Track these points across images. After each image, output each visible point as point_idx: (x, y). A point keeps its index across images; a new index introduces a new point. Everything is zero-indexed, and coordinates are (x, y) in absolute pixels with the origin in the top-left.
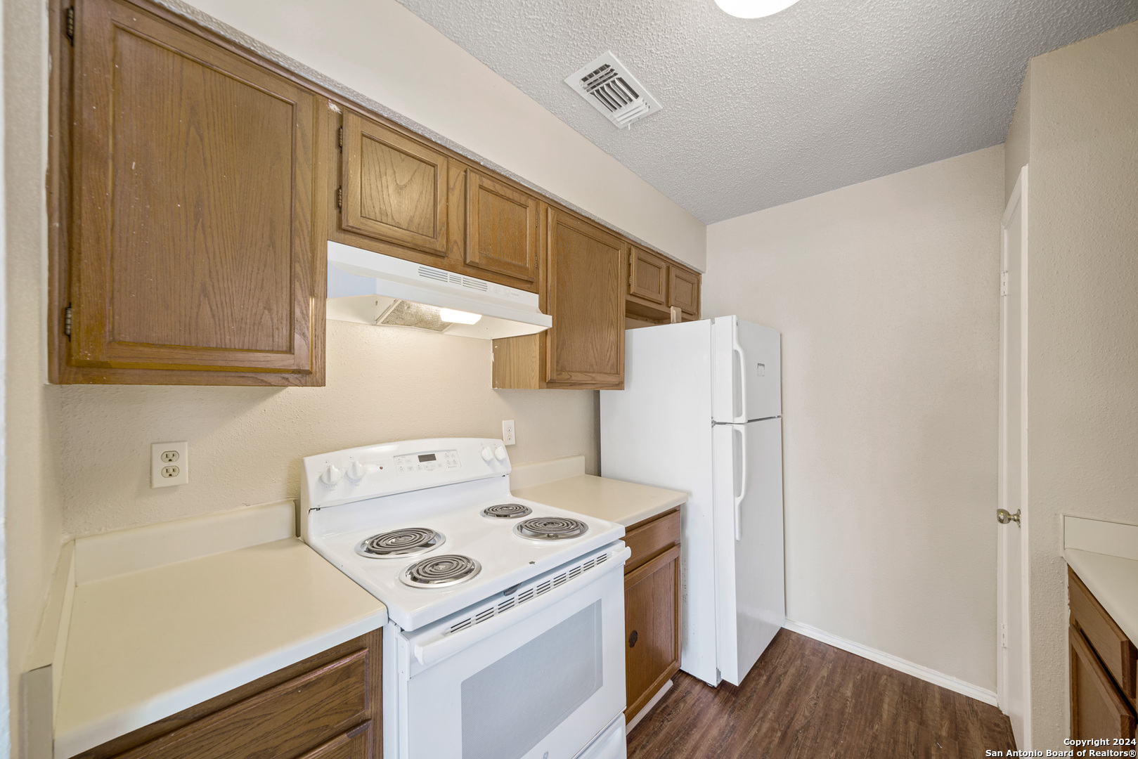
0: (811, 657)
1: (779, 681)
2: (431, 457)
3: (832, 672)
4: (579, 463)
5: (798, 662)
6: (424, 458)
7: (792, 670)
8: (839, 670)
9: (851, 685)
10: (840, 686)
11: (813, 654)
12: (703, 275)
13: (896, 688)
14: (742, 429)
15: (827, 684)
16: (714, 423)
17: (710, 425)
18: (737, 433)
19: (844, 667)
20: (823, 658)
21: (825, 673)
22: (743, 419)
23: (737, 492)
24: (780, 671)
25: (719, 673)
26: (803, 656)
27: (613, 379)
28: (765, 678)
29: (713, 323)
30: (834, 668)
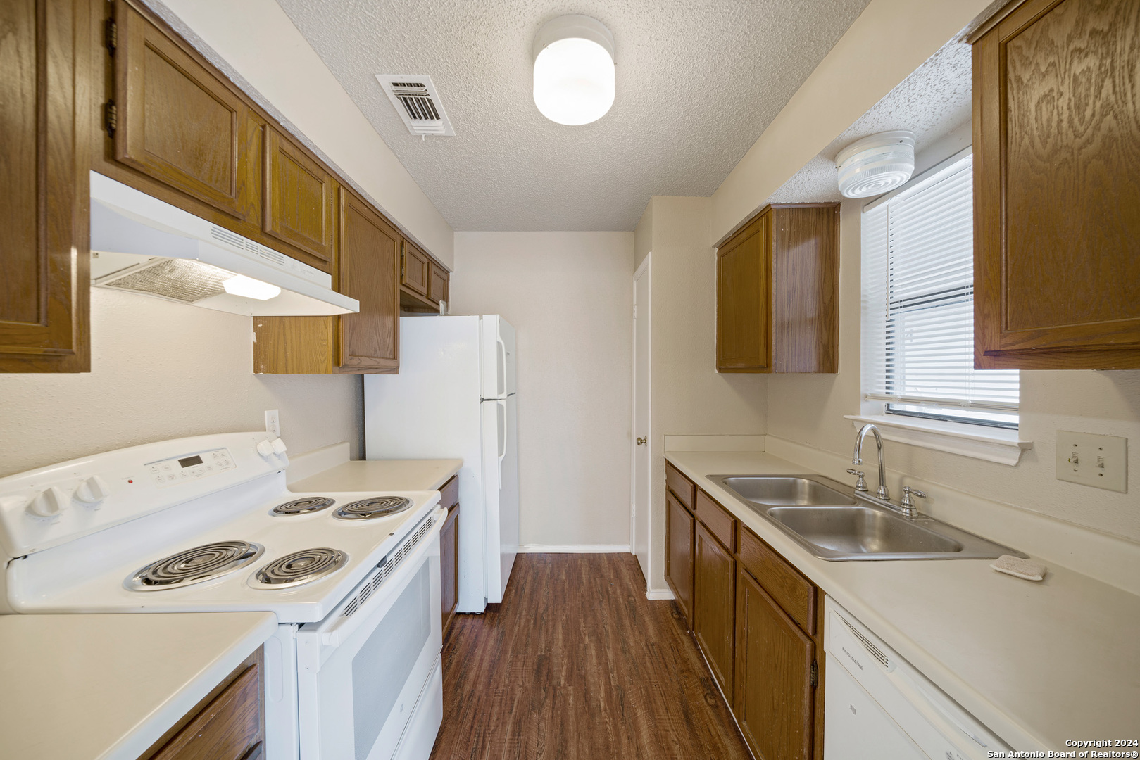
0: (538, 565)
1: (523, 589)
2: (196, 460)
3: (552, 569)
4: (345, 449)
5: (531, 572)
6: (186, 462)
7: (529, 578)
8: (556, 566)
9: (564, 572)
10: (558, 575)
11: (539, 563)
12: (451, 274)
13: (586, 564)
14: (503, 403)
15: (551, 578)
16: (483, 400)
17: (479, 401)
18: (500, 407)
19: (558, 563)
20: (545, 563)
21: (548, 571)
22: (504, 396)
23: (500, 454)
24: (522, 582)
25: (486, 599)
26: (533, 567)
27: (391, 363)
28: (514, 591)
29: (481, 319)
30: (552, 565)
